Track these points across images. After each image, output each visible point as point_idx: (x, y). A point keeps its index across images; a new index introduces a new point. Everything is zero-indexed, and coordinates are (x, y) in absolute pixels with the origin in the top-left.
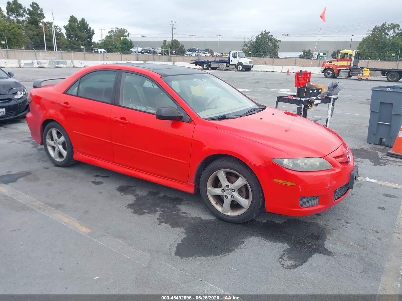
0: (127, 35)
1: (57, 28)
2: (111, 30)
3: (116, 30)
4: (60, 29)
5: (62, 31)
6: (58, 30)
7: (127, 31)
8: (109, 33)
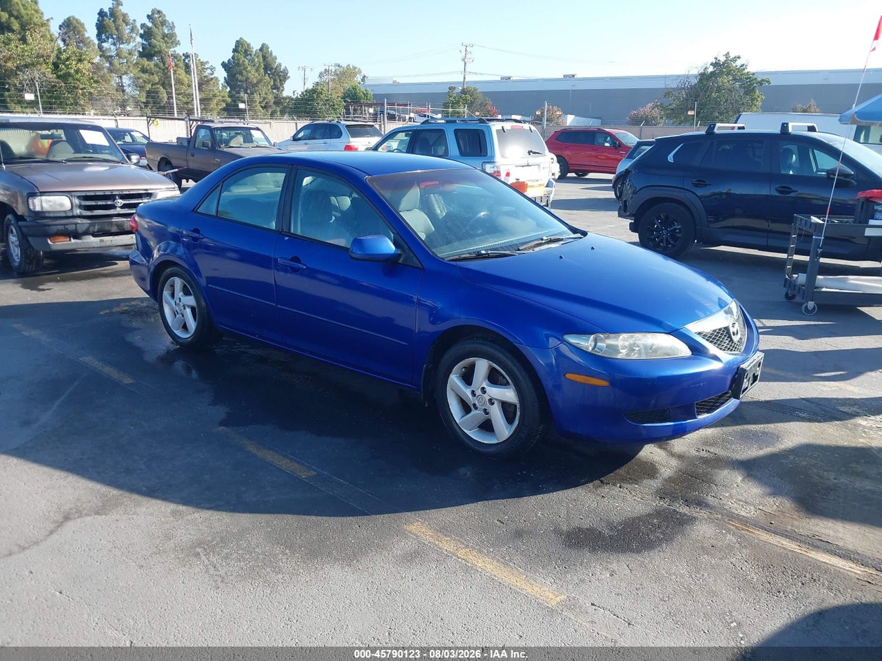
0: (361, 80)
1: (207, 66)
2: (326, 70)
3: (336, 70)
4: (212, 69)
5: (216, 75)
6: (209, 71)
7: (360, 72)
8: (321, 75)
